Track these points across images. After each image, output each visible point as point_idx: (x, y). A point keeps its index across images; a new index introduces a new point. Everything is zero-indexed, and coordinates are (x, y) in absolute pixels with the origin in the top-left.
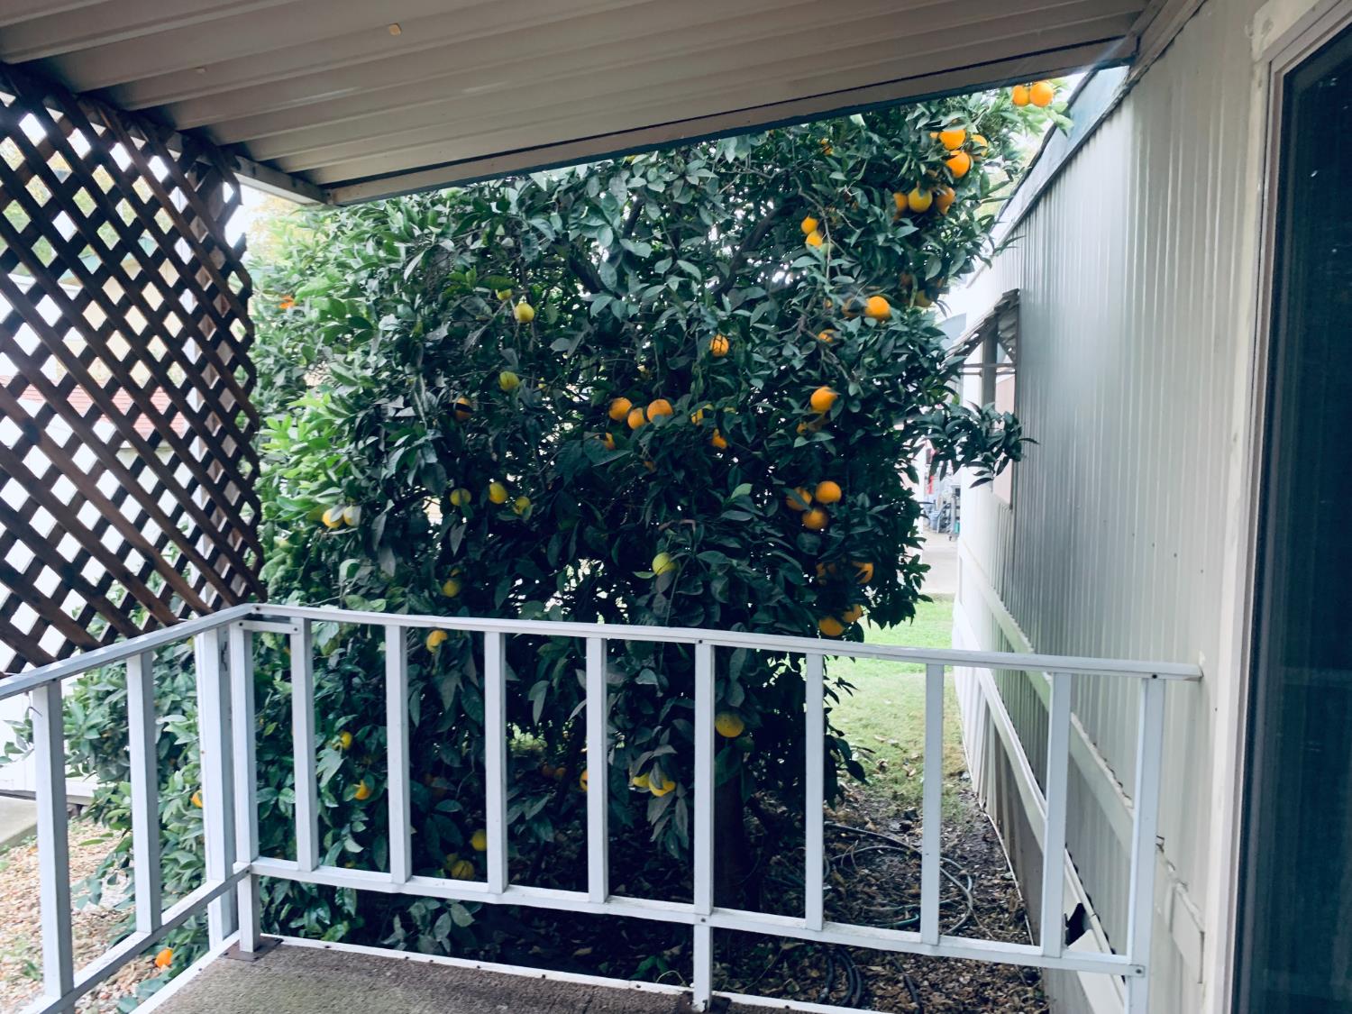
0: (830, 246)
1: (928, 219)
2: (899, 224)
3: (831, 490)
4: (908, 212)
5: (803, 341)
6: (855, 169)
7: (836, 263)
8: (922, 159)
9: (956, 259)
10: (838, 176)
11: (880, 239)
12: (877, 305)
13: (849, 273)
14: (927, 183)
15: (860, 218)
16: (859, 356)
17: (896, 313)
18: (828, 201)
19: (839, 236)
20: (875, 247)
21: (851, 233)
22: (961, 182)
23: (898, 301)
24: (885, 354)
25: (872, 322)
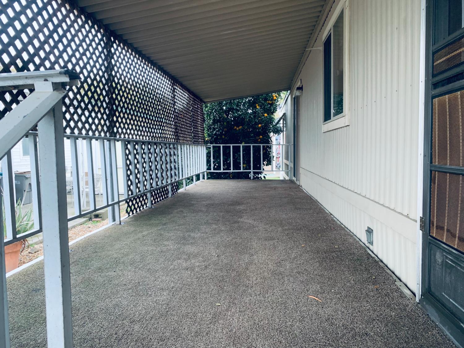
0: (260, 108)
1: (272, 104)
2: (268, 105)
3: (261, 137)
4: (269, 103)
5: (257, 119)
6: (263, 99)
7: (261, 110)
8: (270, 98)
9: (275, 110)
10: (261, 100)
11: (266, 107)
12: (266, 115)
13: (262, 111)
14: (271, 100)
15: (263, 104)
16: (264, 121)
17: (268, 116)
18: (259, 102)
19: (261, 106)
20: (265, 108)
21: (262, 106)
22: (275, 100)
23: (268, 114)
24: (267, 121)
25: (265, 117)
